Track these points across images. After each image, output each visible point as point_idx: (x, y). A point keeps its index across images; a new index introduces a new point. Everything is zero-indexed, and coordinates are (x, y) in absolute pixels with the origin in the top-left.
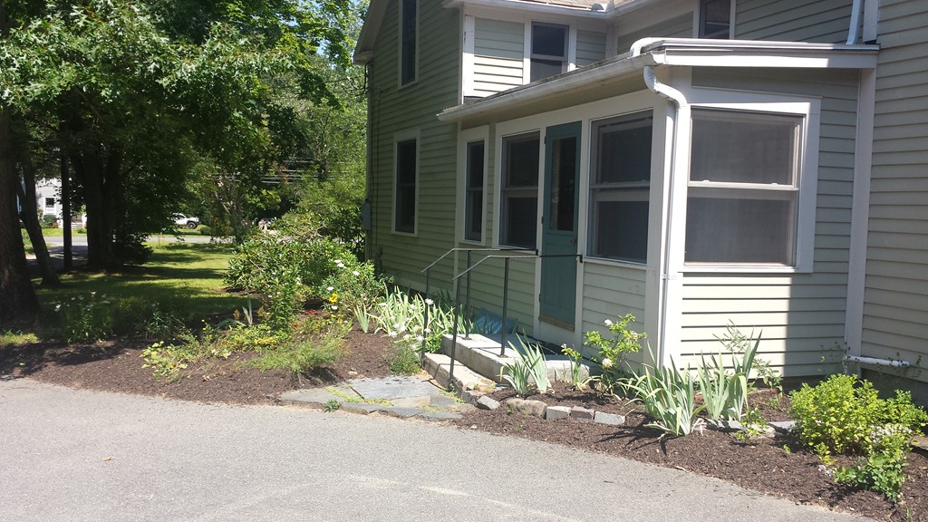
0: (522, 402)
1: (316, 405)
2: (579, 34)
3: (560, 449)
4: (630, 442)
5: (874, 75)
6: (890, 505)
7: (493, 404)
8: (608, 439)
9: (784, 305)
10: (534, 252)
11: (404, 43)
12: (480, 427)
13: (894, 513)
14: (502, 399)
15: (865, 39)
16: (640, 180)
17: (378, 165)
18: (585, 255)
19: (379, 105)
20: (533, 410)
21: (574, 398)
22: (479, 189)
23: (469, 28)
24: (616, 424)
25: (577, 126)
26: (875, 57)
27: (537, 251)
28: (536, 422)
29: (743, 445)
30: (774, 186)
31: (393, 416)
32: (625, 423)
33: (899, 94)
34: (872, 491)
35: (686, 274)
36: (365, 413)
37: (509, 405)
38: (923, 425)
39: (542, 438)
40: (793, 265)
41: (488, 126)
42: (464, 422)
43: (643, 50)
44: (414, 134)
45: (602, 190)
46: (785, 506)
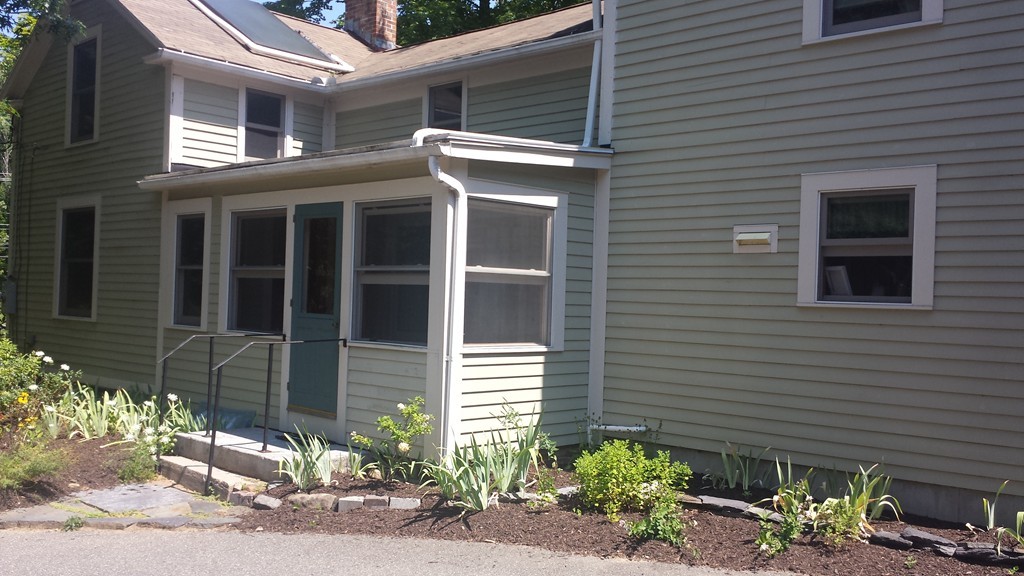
0: (308, 497)
1: (51, 525)
2: (296, 105)
3: (365, 539)
4: (434, 524)
5: (609, 175)
6: (676, 550)
7: (274, 503)
8: (411, 523)
9: (539, 382)
10: (281, 338)
11: (74, 95)
12: (266, 529)
13: (682, 556)
14: (283, 496)
15: (601, 142)
16: (416, 264)
17: (29, 236)
18: (349, 339)
19: (32, 163)
20: (322, 504)
21: (361, 488)
22: (196, 267)
23: (177, 90)
24: (412, 507)
25: (338, 207)
26: (609, 160)
27: (284, 336)
28: (328, 516)
29: (538, 513)
30: (532, 272)
31: (156, 527)
32: (421, 506)
33: (632, 193)
34: (659, 539)
35: (465, 356)
36: (120, 527)
37: (292, 502)
38: (687, 478)
39: (341, 531)
40: (547, 344)
41: (210, 199)
42: (244, 526)
43: (425, 140)
44: (94, 201)
45: (367, 272)
46: (592, 561)
